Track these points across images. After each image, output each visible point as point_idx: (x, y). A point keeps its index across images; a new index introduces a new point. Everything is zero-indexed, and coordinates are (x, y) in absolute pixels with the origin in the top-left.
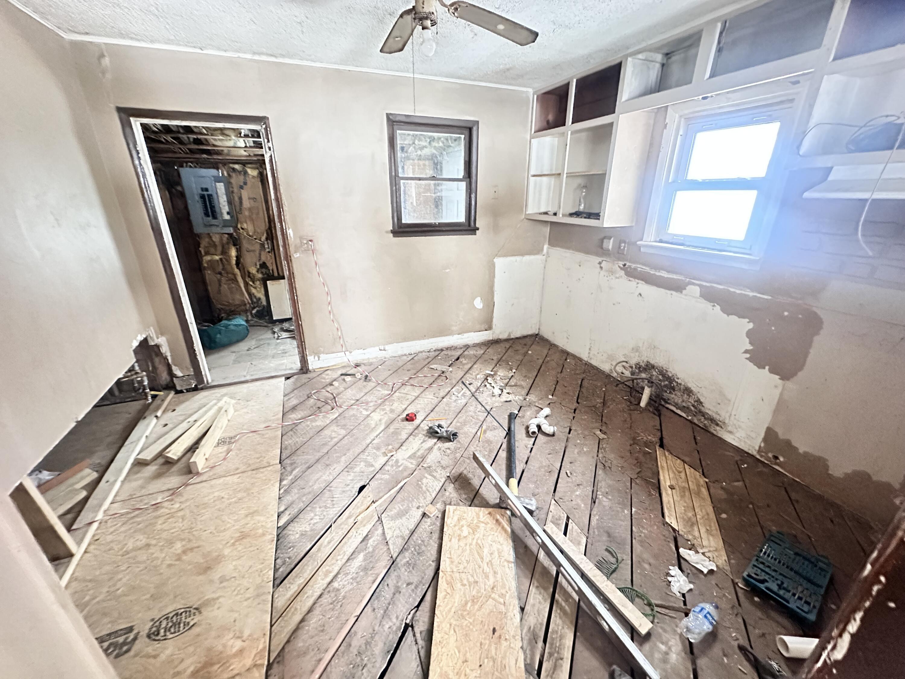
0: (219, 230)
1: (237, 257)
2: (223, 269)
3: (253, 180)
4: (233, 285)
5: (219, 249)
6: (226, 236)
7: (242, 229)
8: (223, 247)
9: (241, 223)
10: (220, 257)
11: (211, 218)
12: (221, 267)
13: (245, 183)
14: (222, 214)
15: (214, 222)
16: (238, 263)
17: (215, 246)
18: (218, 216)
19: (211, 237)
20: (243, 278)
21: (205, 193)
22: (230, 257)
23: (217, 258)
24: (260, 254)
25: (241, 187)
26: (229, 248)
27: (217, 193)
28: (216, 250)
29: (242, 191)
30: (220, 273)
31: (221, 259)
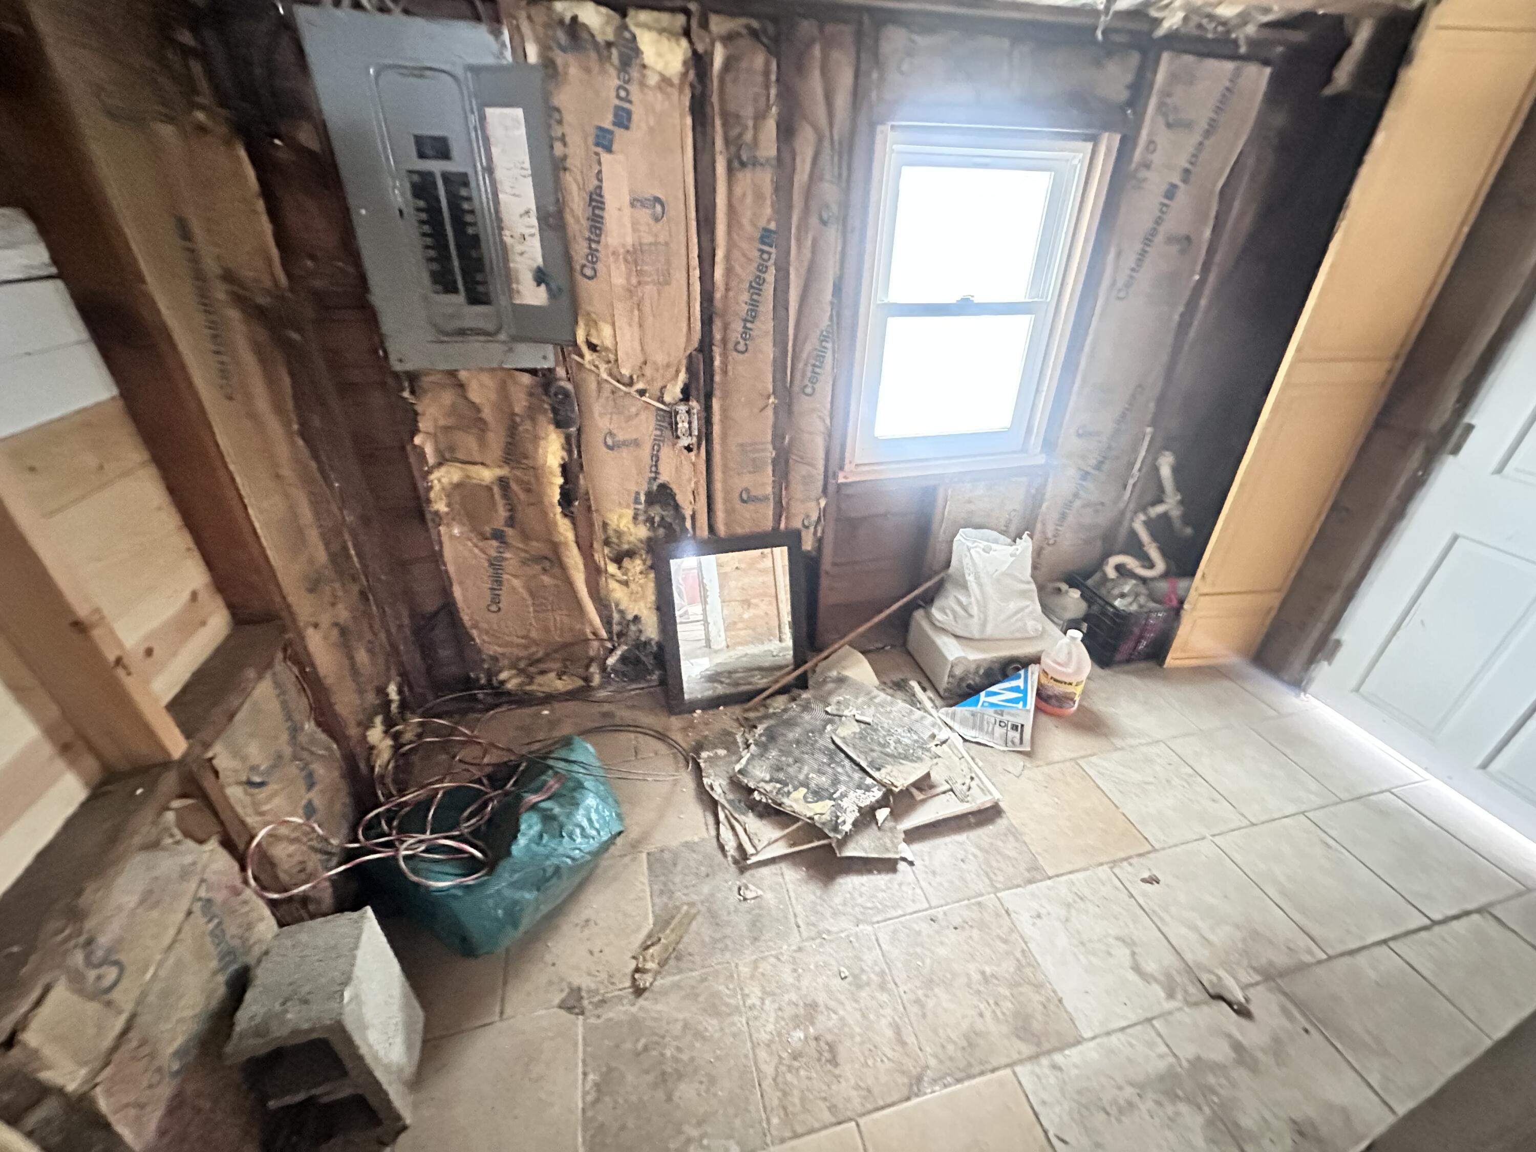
0: (493, 352)
1: (565, 469)
2: (511, 522)
3: (658, 101)
4: (546, 579)
5: (496, 440)
6: (526, 379)
7: (593, 347)
8: (512, 429)
9: (592, 323)
10: (499, 472)
11: (460, 299)
12: (502, 513)
13: (623, 119)
14: (509, 277)
15: (475, 316)
16: (567, 498)
17: (479, 425)
18: (496, 287)
19: (461, 386)
20: (587, 551)
21: (436, 167)
22: (537, 472)
23: (487, 475)
24: (656, 459)
25: (604, 140)
26: (536, 439)
27: (490, 170)
28: (482, 443)
29: (605, 157)
30: (498, 535)
31: (503, 482)
